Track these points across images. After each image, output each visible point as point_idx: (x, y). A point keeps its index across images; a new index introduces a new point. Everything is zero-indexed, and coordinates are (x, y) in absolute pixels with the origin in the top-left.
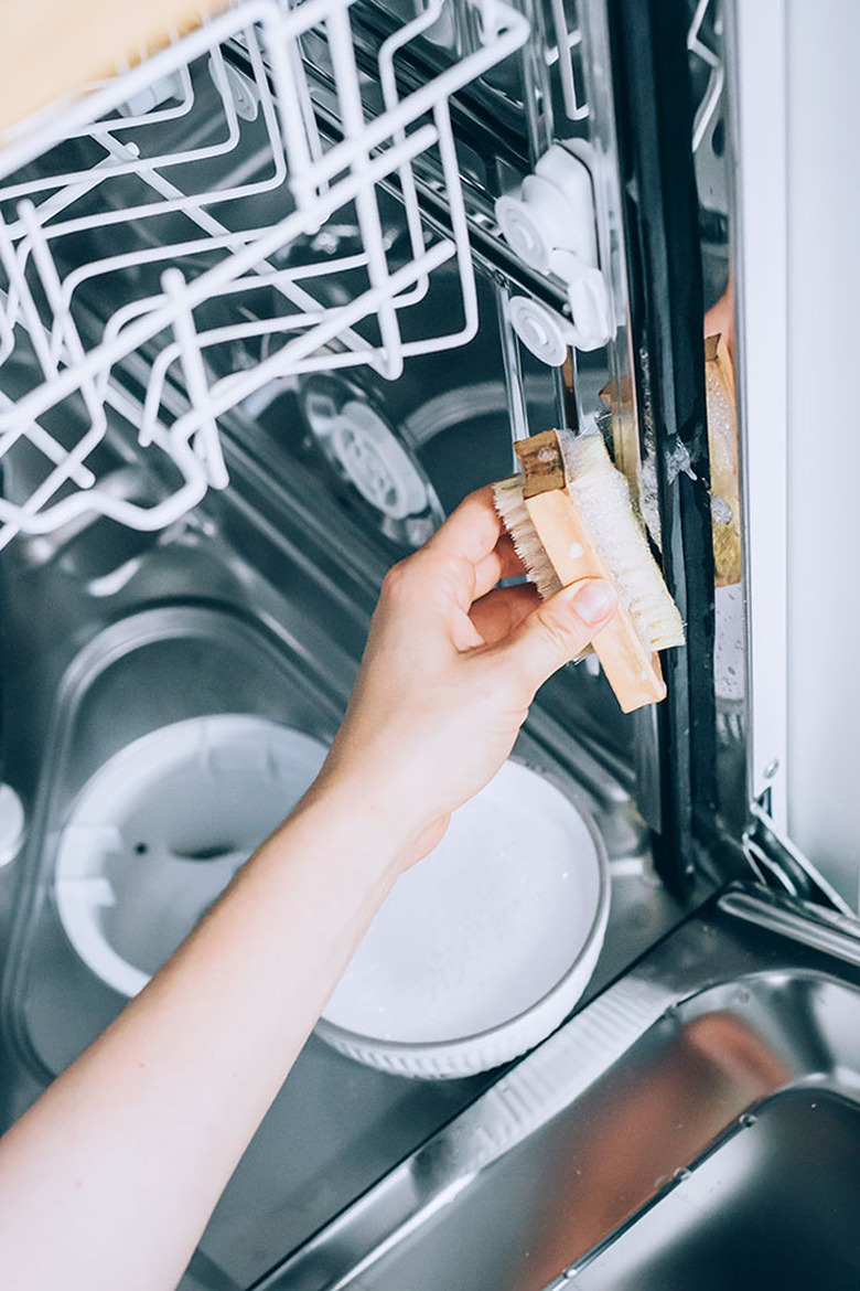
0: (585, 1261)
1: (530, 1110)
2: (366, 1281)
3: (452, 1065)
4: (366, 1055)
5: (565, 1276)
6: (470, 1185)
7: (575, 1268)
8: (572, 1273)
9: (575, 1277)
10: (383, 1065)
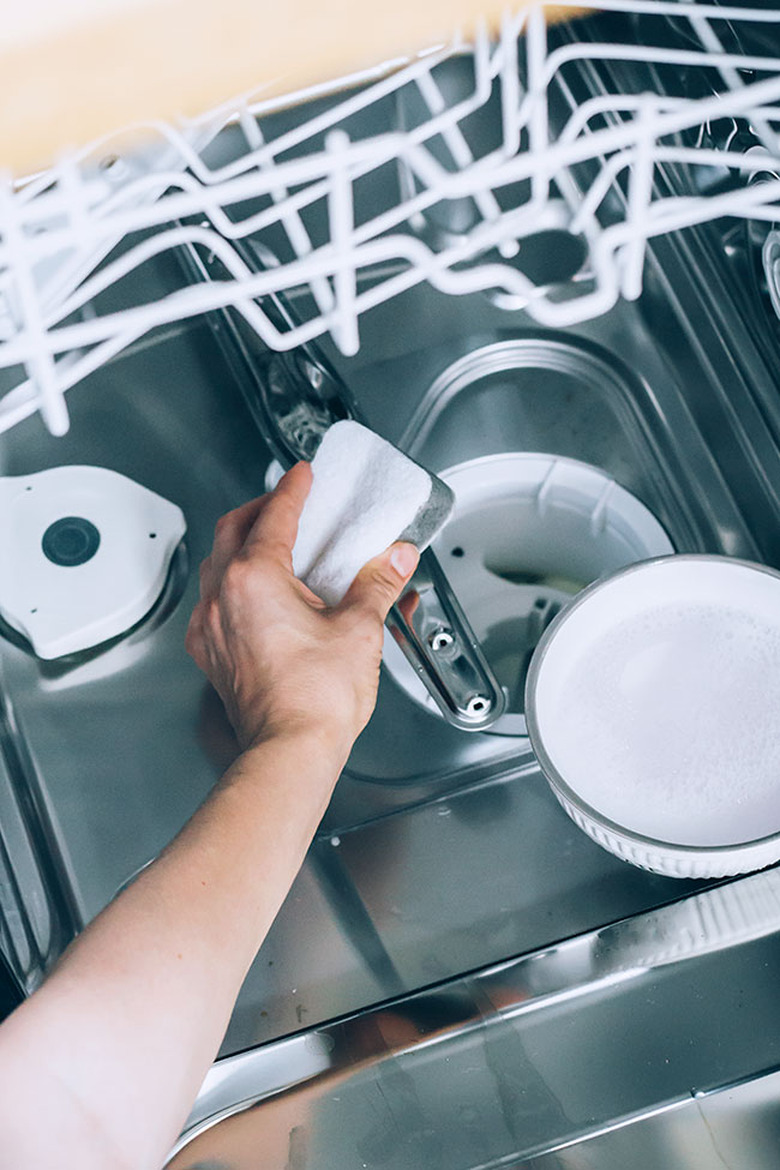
0: (713, 1089)
1: (720, 932)
2: (518, 1026)
3: (662, 865)
4: (589, 826)
5: (693, 1096)
6: (638, 977)
7: (705, 1092)
8: (700, 1094)
9: (702, 1098)
10: (600, 839)
